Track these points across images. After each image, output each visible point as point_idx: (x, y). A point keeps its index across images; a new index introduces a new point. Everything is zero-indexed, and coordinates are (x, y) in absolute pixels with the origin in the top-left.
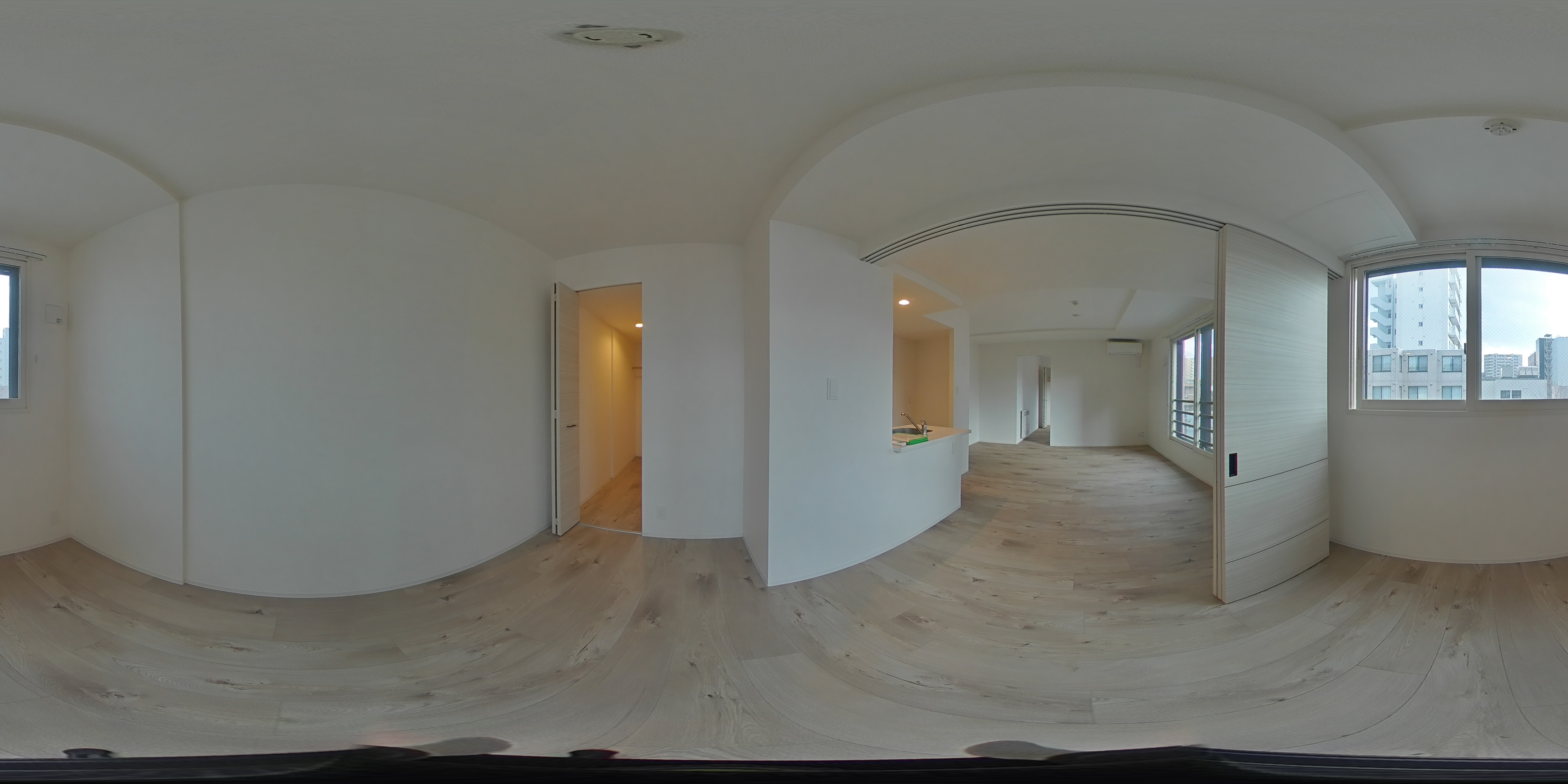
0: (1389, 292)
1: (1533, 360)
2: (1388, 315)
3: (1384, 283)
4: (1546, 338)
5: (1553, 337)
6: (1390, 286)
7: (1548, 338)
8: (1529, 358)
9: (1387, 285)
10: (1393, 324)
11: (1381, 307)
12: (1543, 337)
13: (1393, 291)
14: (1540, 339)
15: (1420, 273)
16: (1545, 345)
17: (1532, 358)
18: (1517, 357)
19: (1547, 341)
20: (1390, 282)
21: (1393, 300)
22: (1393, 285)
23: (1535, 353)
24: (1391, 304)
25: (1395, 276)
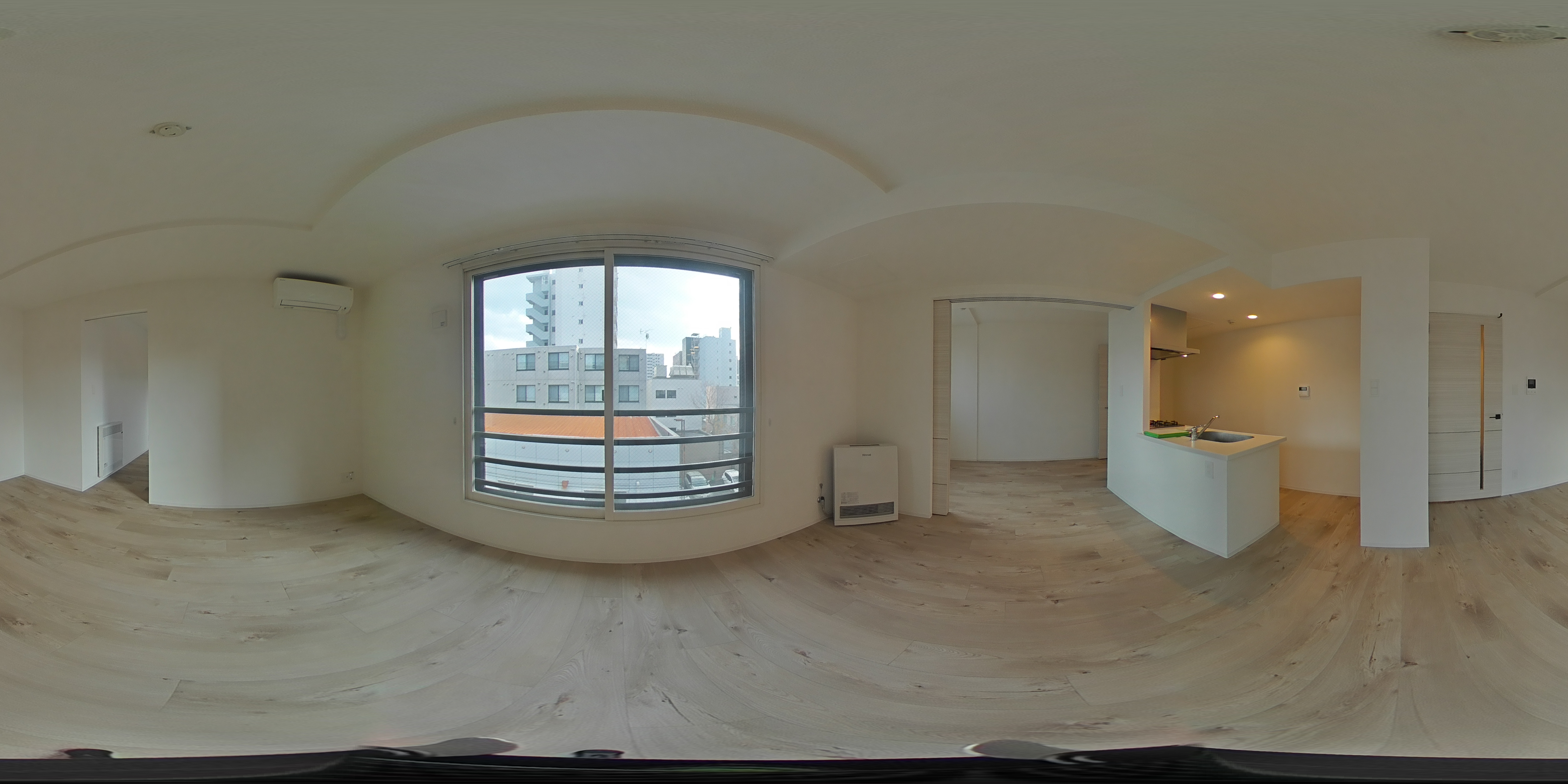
0: (545, 288)
1: (679, 360)
2: (544, 311)
3: (539, 278)
4: (693, 337)
5: (701, 336)
6: (546, 282)
7: (695, 337)
8: (674, 357)
9: (543, 281)
10: (550, 321)
11: (538, 304)
12: (690, 336)
13: (550, 287)
14: (687, 338)
15: (580, 269)
16: (691, 343)
17: (678, 358)
18: (659, 356)
19: (694, 340)
20: (546, 278)
21: (550, 297)
22: (550, 281)
23: (681, 353)
24: (548, 300)
25: (551, 272)
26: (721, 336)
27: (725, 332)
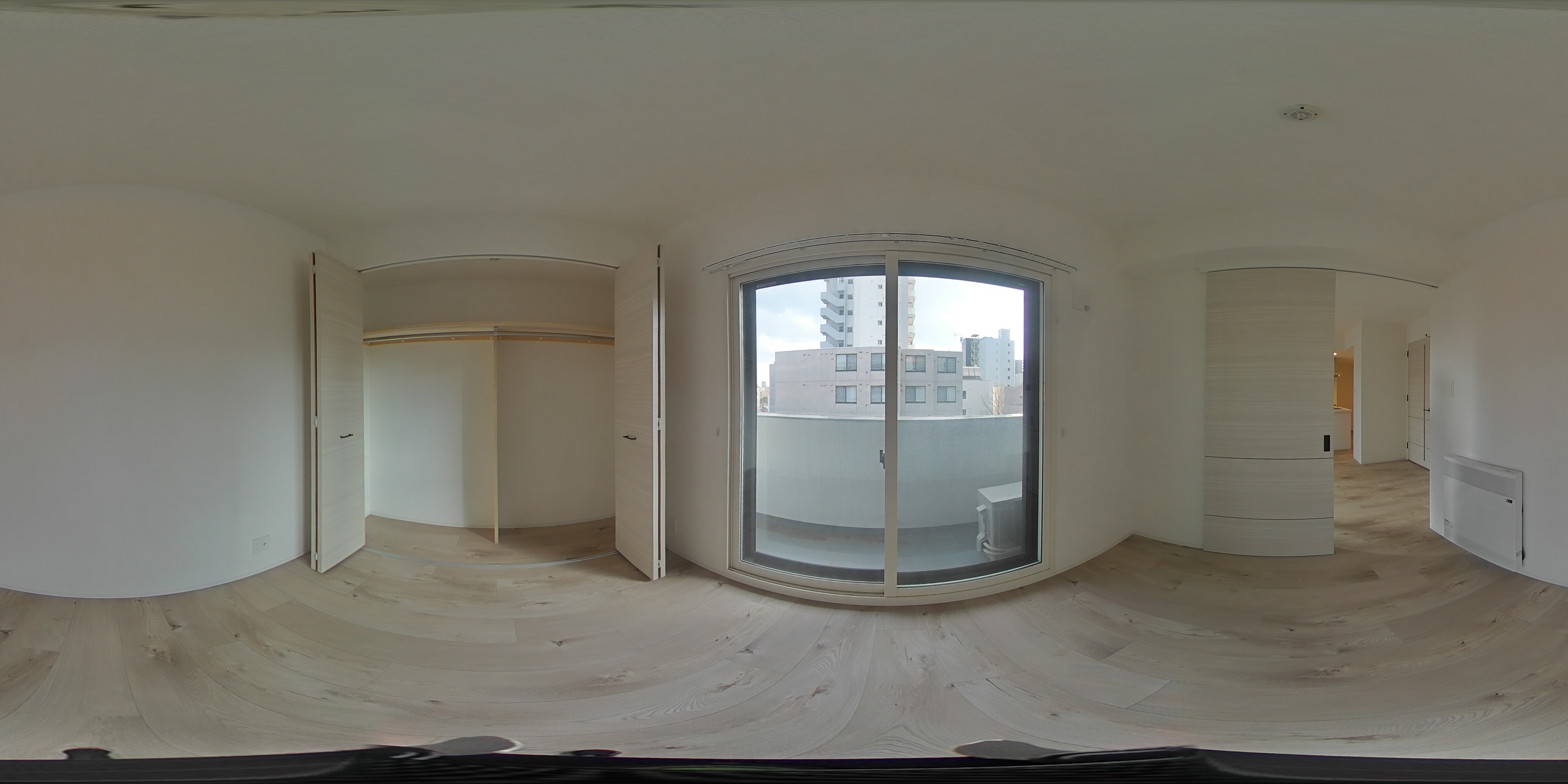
0: (840, 287)
2: (839, 311)
5: (981, 337)
7: (975, 338)
10: (846, 321)
11: (833, 303)
12: (970, 337)
13: (846, 287)
14: (967, 339)
16: (970, 344)
19: (974, 341)
21: (846, 296)
24: (843, 300)
26: (1001, 338)
27: (1004, 333)
